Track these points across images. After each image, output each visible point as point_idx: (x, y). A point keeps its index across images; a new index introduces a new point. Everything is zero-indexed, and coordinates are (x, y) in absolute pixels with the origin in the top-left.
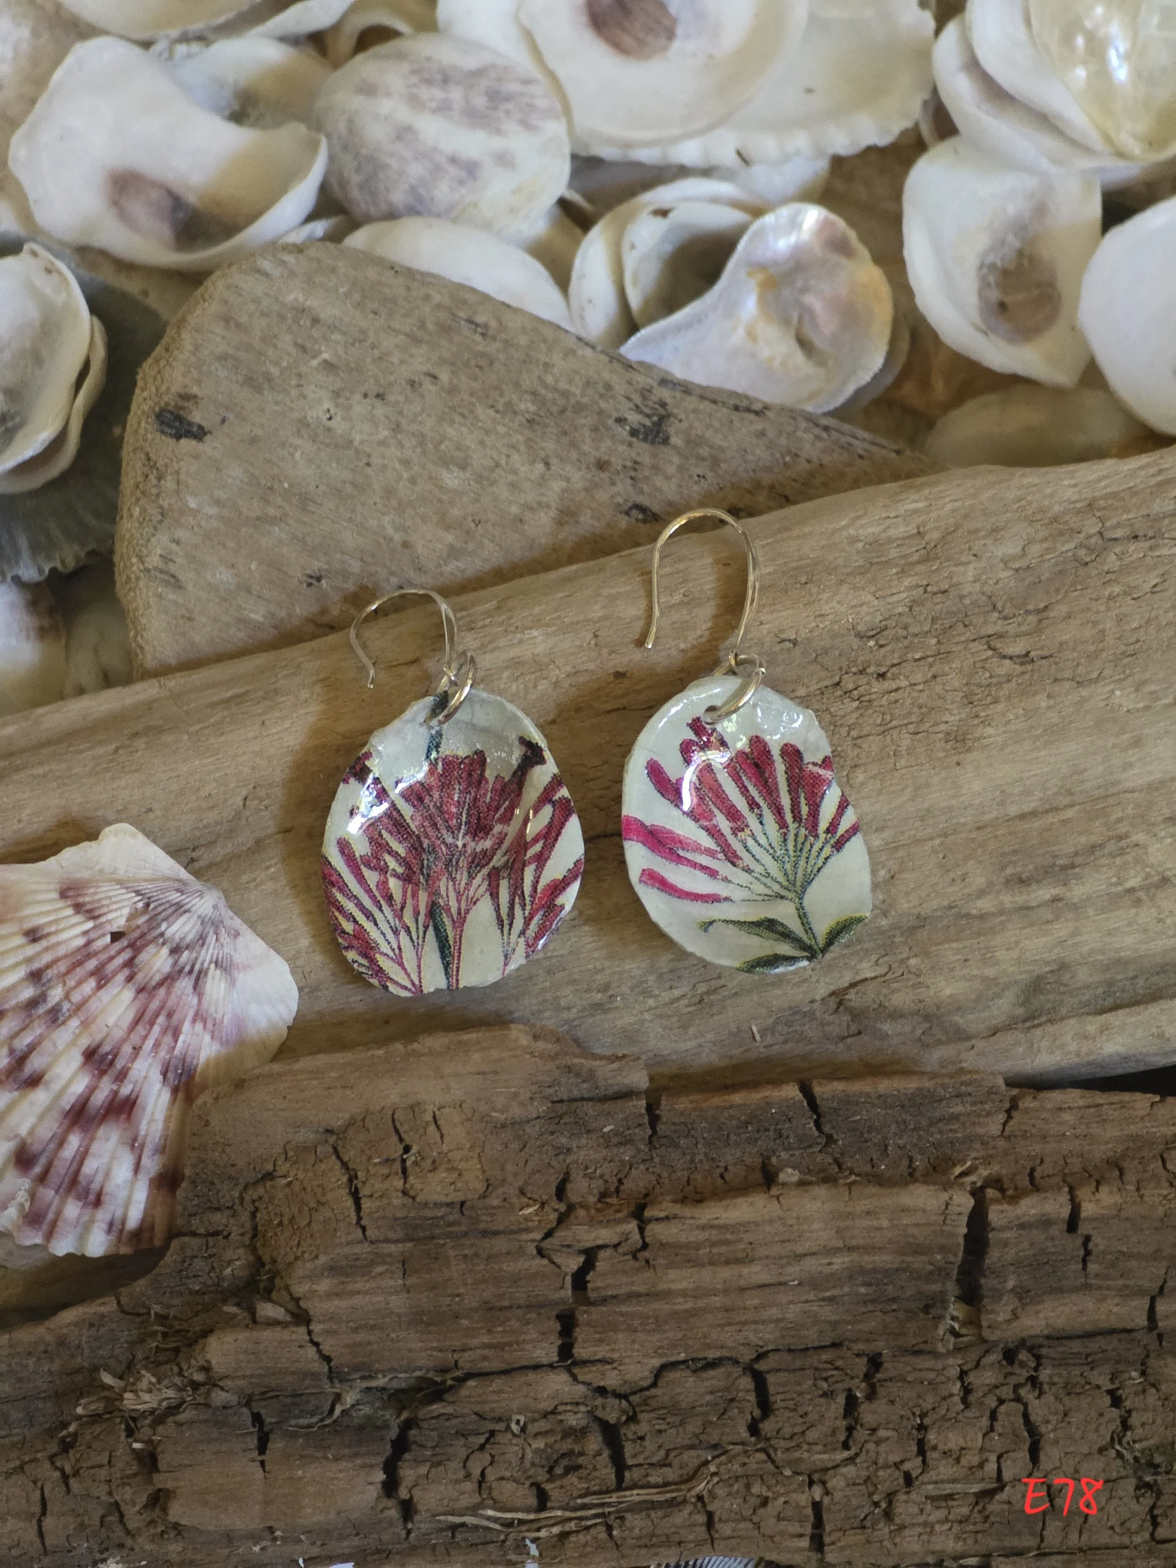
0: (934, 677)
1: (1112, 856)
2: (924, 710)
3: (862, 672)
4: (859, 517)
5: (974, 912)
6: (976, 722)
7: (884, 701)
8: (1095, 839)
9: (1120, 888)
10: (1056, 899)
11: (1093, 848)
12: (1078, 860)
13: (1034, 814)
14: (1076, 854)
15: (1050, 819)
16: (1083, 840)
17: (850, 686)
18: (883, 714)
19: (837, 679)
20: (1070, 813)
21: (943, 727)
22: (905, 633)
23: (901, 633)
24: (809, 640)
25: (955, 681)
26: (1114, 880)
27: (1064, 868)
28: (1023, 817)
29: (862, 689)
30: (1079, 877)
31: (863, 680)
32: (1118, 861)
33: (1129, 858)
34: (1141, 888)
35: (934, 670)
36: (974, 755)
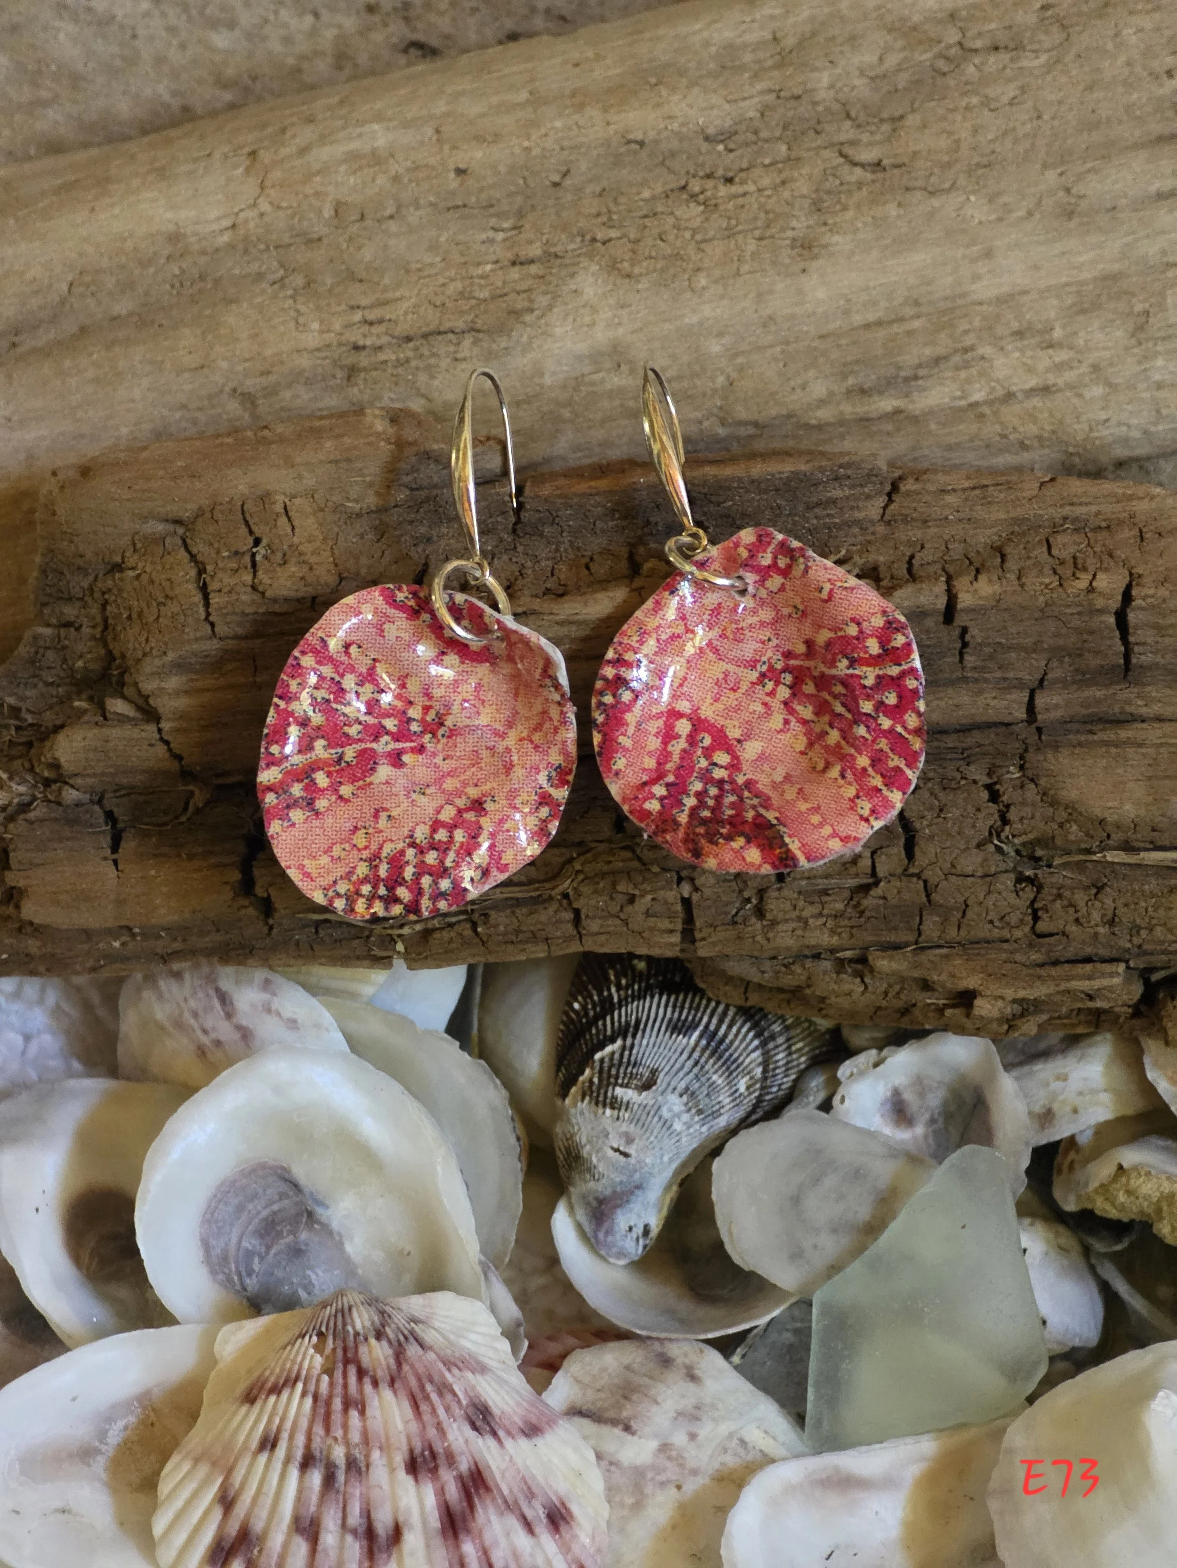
0: (783, 183)
1: (957, 369)
2: (771, 216)
3: (709, 176)
4: (715, 21)
5: (813, 422)
6: (823, 229)
7: (730, 206)
8: (940, 351)
9: (963, 403)
10: (898, 412)
11: (937, 361)
12: (921, 372)
13: (879, 323)
14: (920, 366)
15: (896, 328)
16: (927, 351)
17: (697, 189)
18: (729, 218)
19: (683, 182)
20: (916, 324)
21: (790, 233)
22: (754, 138)
23: (751, 137)
24: (656, 142)
25: (803, 187)
26: (958, 393)
27: (907, 380)
28: (867, 326)
29: (709, 194)
30: (922, 390)
31: (710, 184)
32: (963, 374)
33: (974, 371)
34: (986, 402)
35: (784, 175)
36: (820, 262)
